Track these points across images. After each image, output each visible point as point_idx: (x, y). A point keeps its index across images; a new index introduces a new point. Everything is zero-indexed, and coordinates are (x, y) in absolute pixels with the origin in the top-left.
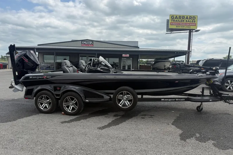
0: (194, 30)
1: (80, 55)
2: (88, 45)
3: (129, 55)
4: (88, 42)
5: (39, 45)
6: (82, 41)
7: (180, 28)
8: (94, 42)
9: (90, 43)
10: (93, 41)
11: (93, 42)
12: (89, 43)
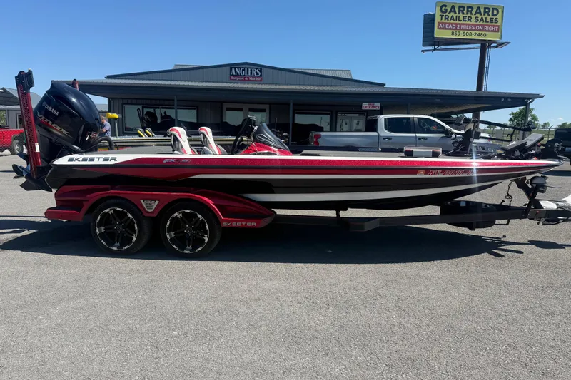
0: (494, 42)
1: (225, 105)
2: (246, 79)
3: (379, 105)
4: (248, 69)
5: (109, 77)
6: (231, 66)
7: (461, 37)
8: (263, 69)
9: (254, 73)
10: (260, 67)
11: (260, 71)
12: (249, 72)
